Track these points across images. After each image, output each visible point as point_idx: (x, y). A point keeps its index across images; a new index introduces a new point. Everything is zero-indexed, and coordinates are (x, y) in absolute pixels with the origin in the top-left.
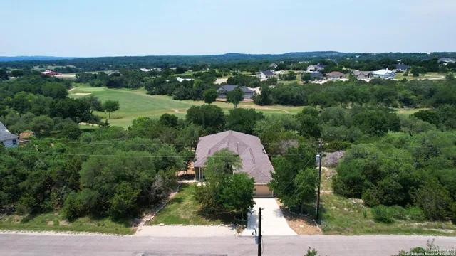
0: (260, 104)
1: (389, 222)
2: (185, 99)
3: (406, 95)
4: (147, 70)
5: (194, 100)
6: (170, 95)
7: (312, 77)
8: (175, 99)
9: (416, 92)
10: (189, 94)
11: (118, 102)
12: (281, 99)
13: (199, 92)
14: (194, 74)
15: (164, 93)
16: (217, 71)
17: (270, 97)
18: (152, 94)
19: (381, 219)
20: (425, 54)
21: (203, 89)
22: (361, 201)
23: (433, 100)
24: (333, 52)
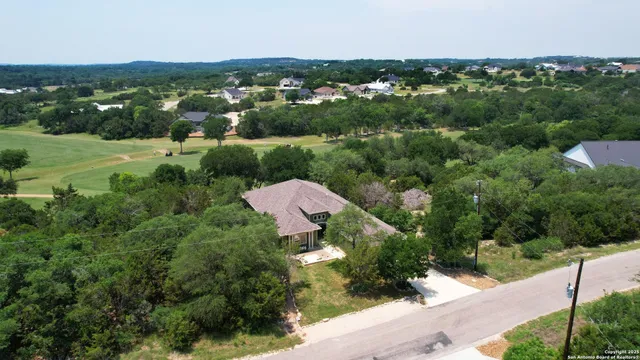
0: (249, 137)
1: (538, 258)
2: (124, 138)
3: (421, 114)
4: (11, 92)
5: (142, 138)
6: (93, 132)
7: (300, 94)
8: (107, 138)
9: (429, 110)
10: (130, 129)
11: (25, 152)
12: (276, 127)
13: (147, 125)
14: (114, 98)
15: (79, 130)
16: (150, 91)
17: (261, 126)
18: (56, 133)
19: (533, 256)
20: (399, 61)
21: (153, 121)
22: (492, 242)
23: (450, 118)
24: (289, 59)
